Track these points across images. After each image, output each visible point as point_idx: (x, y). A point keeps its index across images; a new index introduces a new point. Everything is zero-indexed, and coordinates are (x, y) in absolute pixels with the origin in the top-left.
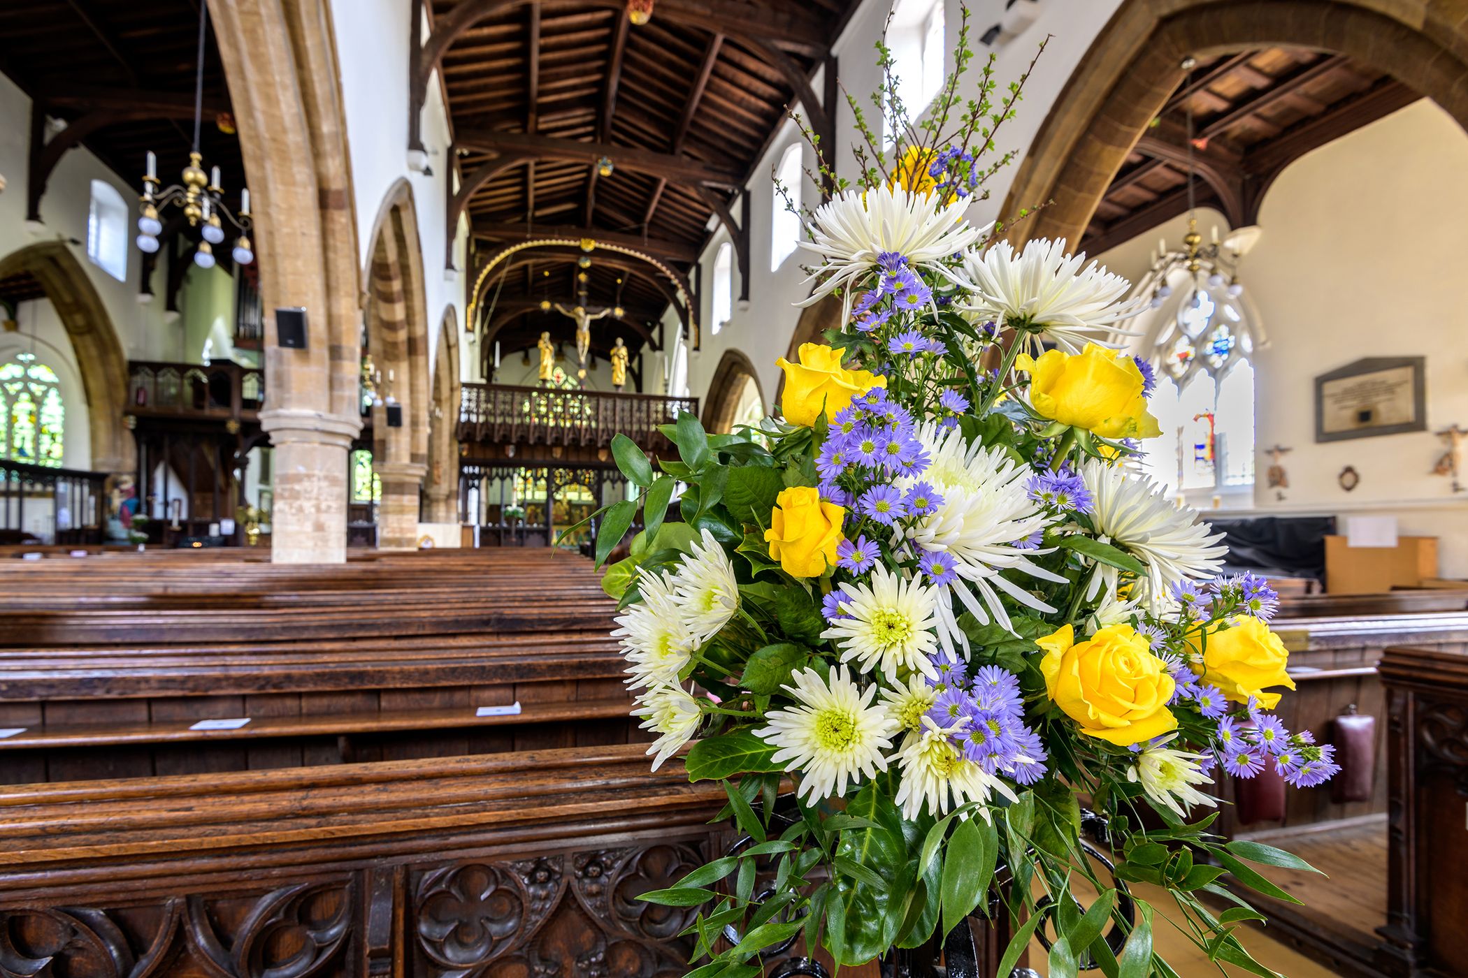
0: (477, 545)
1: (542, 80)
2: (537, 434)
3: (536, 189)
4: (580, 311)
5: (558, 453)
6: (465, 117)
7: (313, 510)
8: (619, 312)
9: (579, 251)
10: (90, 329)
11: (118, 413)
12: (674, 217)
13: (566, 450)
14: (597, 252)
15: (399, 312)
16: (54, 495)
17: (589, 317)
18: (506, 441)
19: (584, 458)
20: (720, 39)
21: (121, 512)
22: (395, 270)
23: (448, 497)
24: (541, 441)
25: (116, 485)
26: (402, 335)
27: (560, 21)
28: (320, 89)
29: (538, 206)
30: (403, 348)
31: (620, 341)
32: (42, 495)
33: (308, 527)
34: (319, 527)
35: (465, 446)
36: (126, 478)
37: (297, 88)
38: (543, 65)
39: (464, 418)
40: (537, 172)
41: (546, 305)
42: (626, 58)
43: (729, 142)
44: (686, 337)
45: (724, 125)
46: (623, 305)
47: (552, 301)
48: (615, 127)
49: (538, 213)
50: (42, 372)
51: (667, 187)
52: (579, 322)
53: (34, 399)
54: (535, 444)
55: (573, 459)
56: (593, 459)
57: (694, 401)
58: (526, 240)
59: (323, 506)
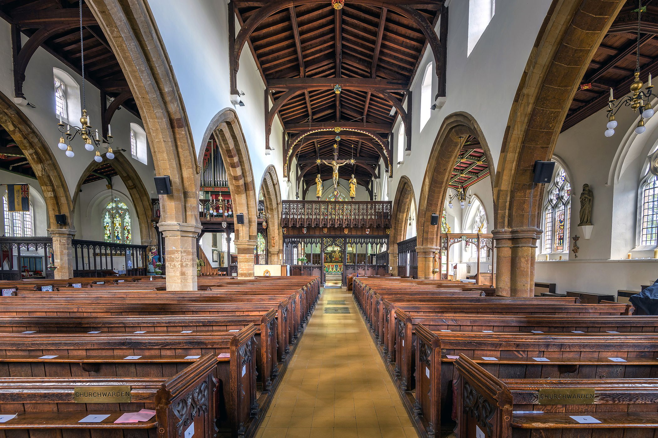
0: (289, 275)
1: (304, 49)
2: (315, 223)
3: (312, 105)
4: (334, 163)
5: (325, 231)
6: (271, 74)
7: (179, 266)
8: (352, 161)
9: (333, 133)
10: (135, 186)
11: (149, 221)
12: (378, 111)
13: (329, 229)
14: (342, 133)
15: (239, 171)
16: (125, 255)
17: (338, 165)
18: (302, 227)
19: (338, 233)
20: (385, 10)
21: (152, 261)
22: (234, 152)
23: (279, 252)
24: (317, 226)
25: (150, 250)
26: (241, 182)
27: (306, 17)
28: (160, 71)
29: (314, 113)
30: (243, 188)
31: (353, 176)
32: (121, 255)
33: (178, 274)
34: (183, 274)
35: (285, 229)
36: (153, 247)
37: (149, 72)
38: (303, 42)
39: (284, 216)
40: (311, 97)
41: (319, 161)
42: (343, 30)
43: (400, 67)
44: (387, 171)
45: (395, 58)
46: (355, 157)
47: (321, 159)
48: (343, 68)
49: (315, 117)
50: (123, 205)
51: (372, 95)
52: (334, 168)
53: (120, 216)
54: (315, 227)
55: (333, 233)
56: (342, 234)
57: (390, 202)
58: (309, 131)
59: (184, 264)
